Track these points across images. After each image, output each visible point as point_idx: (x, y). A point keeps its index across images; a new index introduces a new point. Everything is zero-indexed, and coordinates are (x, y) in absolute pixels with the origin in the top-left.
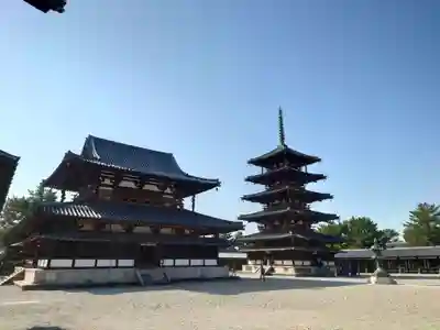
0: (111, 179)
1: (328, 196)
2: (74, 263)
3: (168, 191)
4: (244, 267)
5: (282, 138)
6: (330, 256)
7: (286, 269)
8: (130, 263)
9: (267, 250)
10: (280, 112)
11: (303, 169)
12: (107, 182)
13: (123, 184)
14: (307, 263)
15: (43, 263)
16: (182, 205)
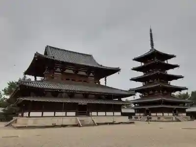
0: (61, 68)
1: (181, 77)
2: (42, 114)
3: (91, 74)
4: (133, 117)
6: (183, 111)
7: (159, 118)
8: (73, 114)
9: (147, 107)
10: (151, 31)
11: (166, 62)
12: (58, 70)
13: (67, 71)
14: (171, 114)
15: (26, 114)
16: (99, 83)
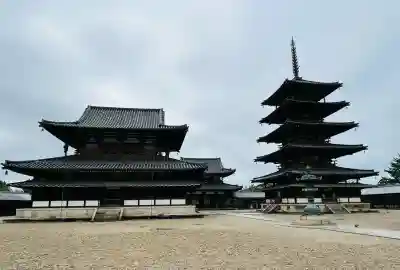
5: (296, 71)
